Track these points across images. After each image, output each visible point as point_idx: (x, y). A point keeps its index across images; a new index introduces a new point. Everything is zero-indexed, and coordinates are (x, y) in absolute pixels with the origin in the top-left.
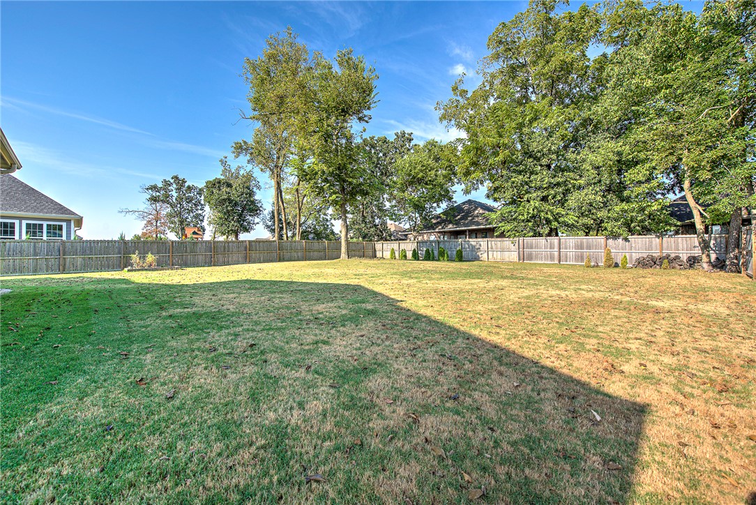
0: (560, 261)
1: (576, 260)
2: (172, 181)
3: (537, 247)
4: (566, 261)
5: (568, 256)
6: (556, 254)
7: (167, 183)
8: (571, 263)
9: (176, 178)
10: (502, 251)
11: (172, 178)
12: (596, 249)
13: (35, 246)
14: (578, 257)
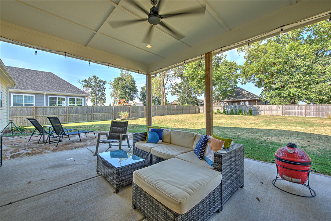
0: (306, 116)
1: (315, 115)
2: (93, 78)
3: (293, 109)
4: (310, 116)
5: (311, 114)
6: (304, 112)
7: (90, 79)
8: (313, 117)
9: (94, 77)
10: (273, 110)
11: (93, 77)
12: (327, 110)
13: (83, 109)
14: (317, 114)
